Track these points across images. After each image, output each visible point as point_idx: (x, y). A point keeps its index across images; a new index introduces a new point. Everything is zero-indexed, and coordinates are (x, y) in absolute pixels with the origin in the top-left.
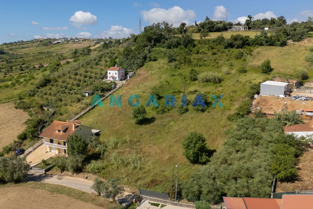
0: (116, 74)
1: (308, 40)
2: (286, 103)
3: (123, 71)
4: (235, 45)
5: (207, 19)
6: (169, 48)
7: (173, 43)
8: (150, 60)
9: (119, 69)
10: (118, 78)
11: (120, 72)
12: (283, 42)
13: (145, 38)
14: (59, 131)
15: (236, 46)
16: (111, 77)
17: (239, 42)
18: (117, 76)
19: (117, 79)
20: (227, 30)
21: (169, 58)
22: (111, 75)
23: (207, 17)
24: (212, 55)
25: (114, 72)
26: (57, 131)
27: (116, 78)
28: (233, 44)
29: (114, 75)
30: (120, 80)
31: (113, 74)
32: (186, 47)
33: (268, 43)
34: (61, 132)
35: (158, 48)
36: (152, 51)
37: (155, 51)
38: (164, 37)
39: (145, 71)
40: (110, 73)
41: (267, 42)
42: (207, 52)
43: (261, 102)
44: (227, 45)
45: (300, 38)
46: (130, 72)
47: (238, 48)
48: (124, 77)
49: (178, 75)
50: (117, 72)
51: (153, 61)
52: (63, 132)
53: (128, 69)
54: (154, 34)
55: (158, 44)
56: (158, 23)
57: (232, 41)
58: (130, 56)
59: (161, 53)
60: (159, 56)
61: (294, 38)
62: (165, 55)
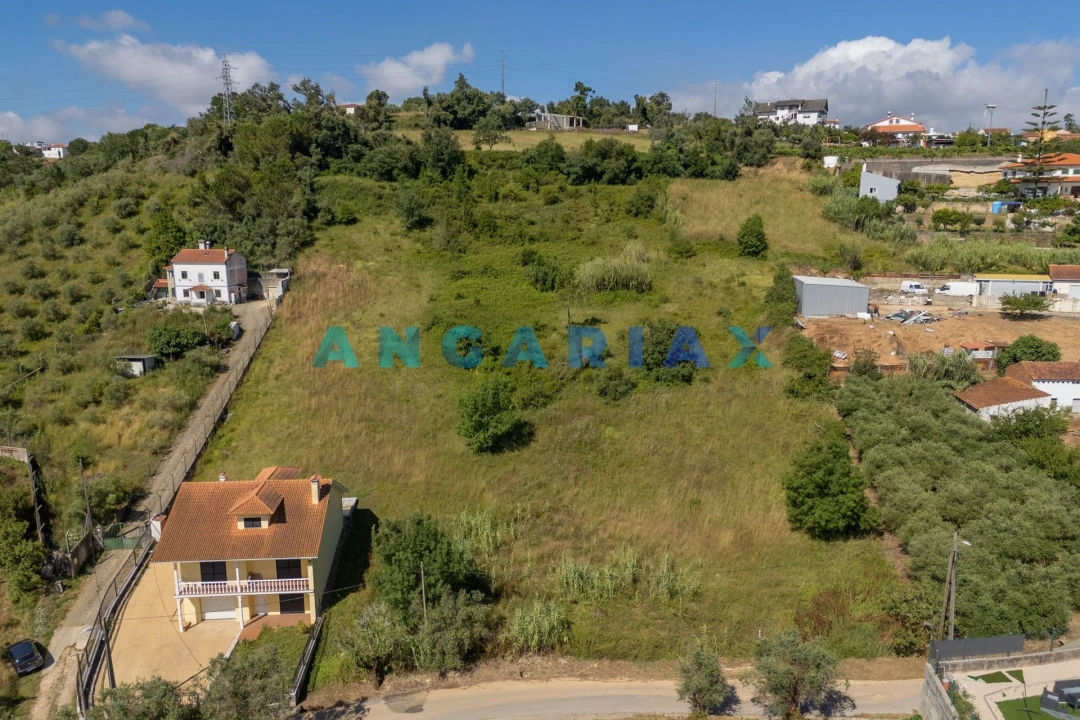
0: (216, 275)
1: (785, 164)
2: (891, 333)
3: (240, 266)
4: (603, 173)
5: (462, 82)
6: (388, 175)
7: (398, 160)
8: (331, 223)
9: (229, 255)
10: (230, 292)
11: (232, 268)
12: (731, 168)
13: (284, 137)
14: (252, 521)
15: (606, 177)
16: (194, 288)
17: (613, 165)
18: (222, 284)
19: (225, 296)
20: (523, 126)
21: (410, 212)
22: (193, 281)
23: (462, 77)
24: (547, 204)
25: (208, 270)
26: (241, 525)
27: (218, 293)
28: (599, 169)
29: (209, 281)
30: (236, 303)
31: (201, 276)
32: (444, 174)
33: (691, 170)
34: (265, 524)
35: (340, 178)
36: (322, 187)
37: (335, 186)
38: (356, 136)
39: (333, 259)
40: (184, 275)
41: (686, 166)
42: (525, 194)
43: (828, 336)
44: (580, 172)
45: (764, 156)
46: (270, 267)
47: (612, 182)
48: (250, 288)
49: (483, 273)
50: (222, 269)
51: (343, 226)
52: (270, 525)
53: (260, 257)
54: (315, 122)
55: (334, 164)
56: (272, 84)
57: (595, 160)
58: (248, 204)
59: (361, 196)
60: (356, 204)
61: (749, 155)
62: (378, 202)
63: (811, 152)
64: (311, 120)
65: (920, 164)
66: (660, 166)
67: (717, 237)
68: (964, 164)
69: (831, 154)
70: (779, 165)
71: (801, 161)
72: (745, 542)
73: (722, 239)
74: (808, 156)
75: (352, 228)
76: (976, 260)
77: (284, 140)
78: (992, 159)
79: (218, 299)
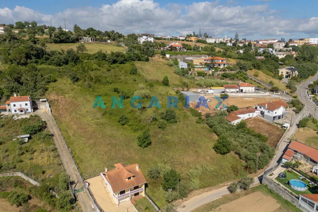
0: (26, 104)
6: (59, 65)
7: (61, 60)
10: (31, 108)
11: (30, 102)
12: (147, 58)
14: (129, 178)
15: (119, 62)
16: (18, 109)
18: (28, 107)
19: (30, 110)
20: (79, 41)
22: (18, 107)
24: (107, 71)
27: (27, 110)
28: (117, 60)
29: (24, 106)
30: (33, 112)
31: (21, 105)
32: (75, 63)
33: (137, 59)
35: (43, 66)
37: (44, 69)
38: (46, 53)
39: (57, 94)
40: (14, 105)
42: (100, 68)
44: (112, 61)
45: (153, 54)
46: (39, 99)
47: (121, 63)
50: (28, 102)
52: (133, 178)
53: (35, 96)
54: (31, 48)
57: (115, 58)
59: (54, 72)
60: (53, 75)
62: (60, 73)
63: (163, 54)
64: (29, 48)
65: (187, 57)
66: (131, 58)
67: (156, 81)
68: (195, 57)
69: (168, 54)
70: (156, 57)
71: (161, 56)
72: (212, 158)
74: (163, 55)
75: (55, 83)
76: (210, 84)
77: (24, 55)
78: (200, 56)
79: (27, 111)
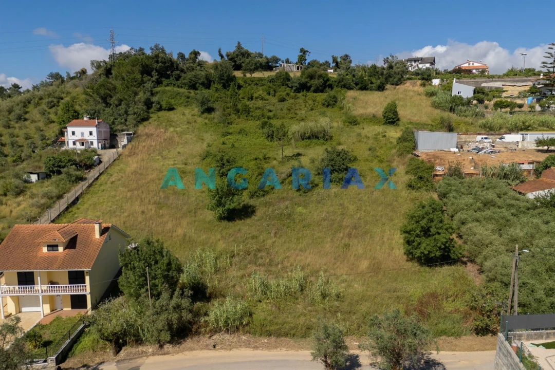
0: (91, 133)
1: (411, 83)
2: (471, 158)
3: (105, 129)
4: (311, 87)
5: (239, 47)
6: (193, 87)
7: (199, 79)
8: (160, 109)
9: (98, 122)
10: (98, 143)
11: (100, 130)
12: (381, 85)
13: (138, 66)
14: (53, 247)
15: (312, 89)
16: (78, 140)
17: (316, 82)
18: (94, 139)
19: (95, 145)
20: (272, 70)
21: (203, 103)
22: (78, 137)
23: (239, 43)
24: (279, 102)
25: (86, 130)
26: (45, 250)
27: (92, 143)
28: (308, 85)
29: (87, 137)
30: (102, 149)
31: (82, 134)
32: (224, 87)
33: (359, 86)
34: (61, 249)
35: (167, 88)
36: (157, 93)
37: (164, 92)
38: (177, 67)
39: (158, 127)
40: (73, 133)
41: (357, 84)
42: (267, 97)
43: (433, 160)
44: (298, 86)
45: (400, 80)
46: (123, 131)
47: (315, 91)
48: (111, 142)
49: (239, 133)
50: (94, 130)
51: (166, 112)
52: (64, 250)
53: (118, 125)
54: (155, 59)
55: (165, 82)
57: (307, 80)
58: (114, 98)
59: (178, 97)
60: (175, 101)
61: (391, 79)
62: (187, 100)
63: (425, 77)
64: (153, 58)
65: (486, 82)
66: (342, 83)
67: (372, 116)
68: (510, 81)
69: (436, 78)
70: (408, 84)
71: (419, 82)
72: (376, 268)
73: (374, 116)
74: (423, 79)
75: (171, 112)
76: (520, 124)
77: (138, 68)
78: (526, 78)
79: (92, 146)
